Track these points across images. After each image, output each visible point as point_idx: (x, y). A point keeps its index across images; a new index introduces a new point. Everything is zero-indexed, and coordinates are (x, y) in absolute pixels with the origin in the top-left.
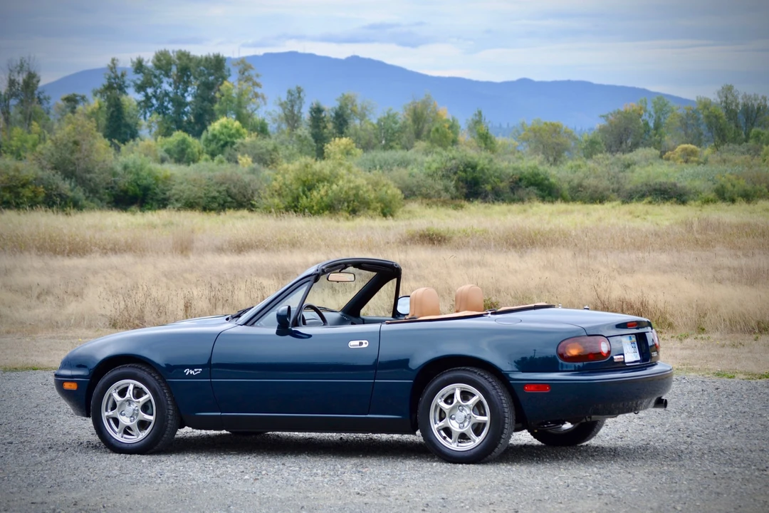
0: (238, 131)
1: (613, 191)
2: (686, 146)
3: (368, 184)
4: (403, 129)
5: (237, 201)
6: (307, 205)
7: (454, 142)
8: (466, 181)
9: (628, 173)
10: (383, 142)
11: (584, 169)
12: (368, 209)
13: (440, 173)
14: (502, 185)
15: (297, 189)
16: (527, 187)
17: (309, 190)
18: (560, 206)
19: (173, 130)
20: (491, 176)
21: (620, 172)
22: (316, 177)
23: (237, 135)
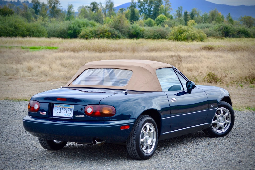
0: (165, 18)
3: (197, 32)
4: (209, 18)
5: (162, 37)
6: (180, 38)
7: (223, 21)
8: (225, 32)
10: (204, 21)
12: (197, 39)
13: (218, 30)
14: (235, 33)
15: (178, 34)
16: (241, 34)
17: (181, 34)
18: (250, 39)
19: (148, 18)
20: (232, 31)
22: (183, 30)
23: (164, 19)
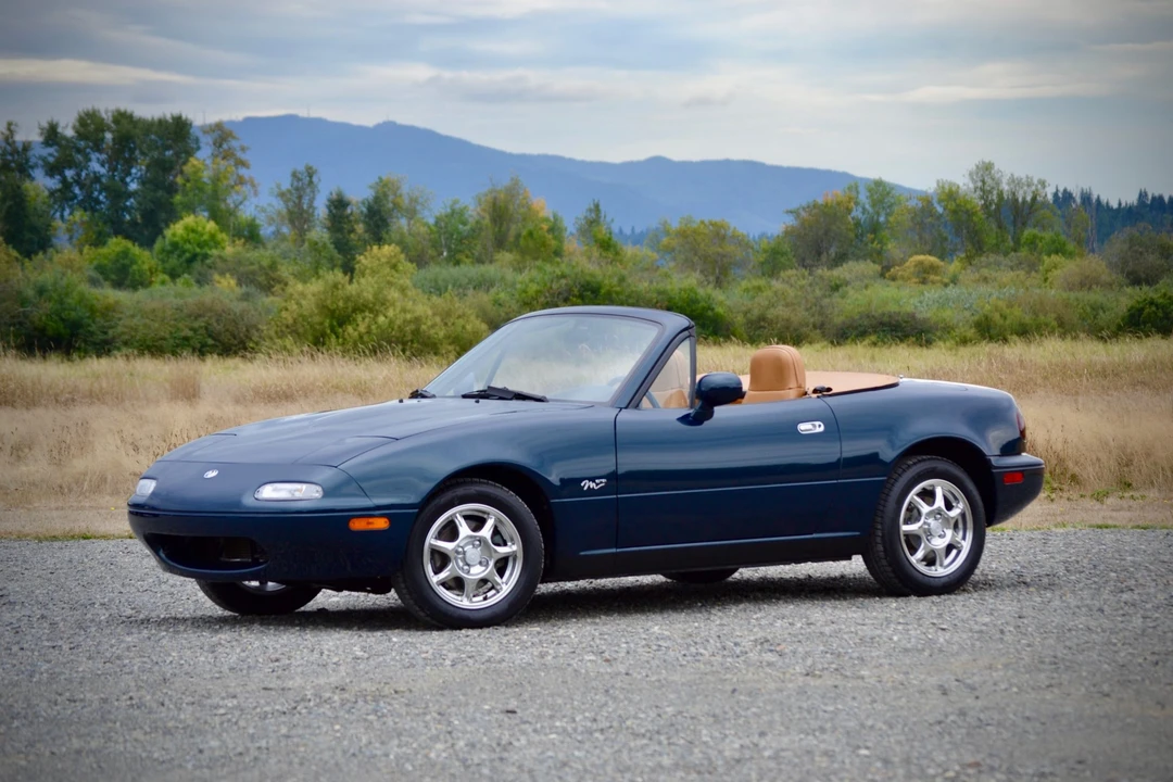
0: (213, 236)
1: (815, 327)
2: (921, 257)
3: (434, 314)
4: (476, 231)
5: (223, 344)
7: (558, 253)
9: (836, 298)
10: (445, 254)
11: (769, 293)
13: (542, 299)
15: (321, 324)
17: (341, 324)
19: (109, 236)
21: (824, 296)
22: (350, 305)
23: (212, 244)
